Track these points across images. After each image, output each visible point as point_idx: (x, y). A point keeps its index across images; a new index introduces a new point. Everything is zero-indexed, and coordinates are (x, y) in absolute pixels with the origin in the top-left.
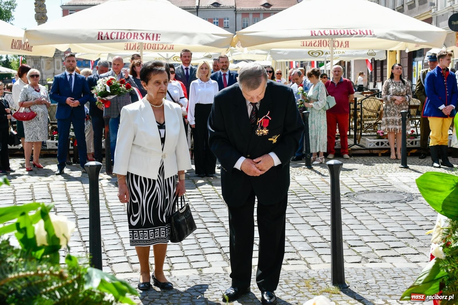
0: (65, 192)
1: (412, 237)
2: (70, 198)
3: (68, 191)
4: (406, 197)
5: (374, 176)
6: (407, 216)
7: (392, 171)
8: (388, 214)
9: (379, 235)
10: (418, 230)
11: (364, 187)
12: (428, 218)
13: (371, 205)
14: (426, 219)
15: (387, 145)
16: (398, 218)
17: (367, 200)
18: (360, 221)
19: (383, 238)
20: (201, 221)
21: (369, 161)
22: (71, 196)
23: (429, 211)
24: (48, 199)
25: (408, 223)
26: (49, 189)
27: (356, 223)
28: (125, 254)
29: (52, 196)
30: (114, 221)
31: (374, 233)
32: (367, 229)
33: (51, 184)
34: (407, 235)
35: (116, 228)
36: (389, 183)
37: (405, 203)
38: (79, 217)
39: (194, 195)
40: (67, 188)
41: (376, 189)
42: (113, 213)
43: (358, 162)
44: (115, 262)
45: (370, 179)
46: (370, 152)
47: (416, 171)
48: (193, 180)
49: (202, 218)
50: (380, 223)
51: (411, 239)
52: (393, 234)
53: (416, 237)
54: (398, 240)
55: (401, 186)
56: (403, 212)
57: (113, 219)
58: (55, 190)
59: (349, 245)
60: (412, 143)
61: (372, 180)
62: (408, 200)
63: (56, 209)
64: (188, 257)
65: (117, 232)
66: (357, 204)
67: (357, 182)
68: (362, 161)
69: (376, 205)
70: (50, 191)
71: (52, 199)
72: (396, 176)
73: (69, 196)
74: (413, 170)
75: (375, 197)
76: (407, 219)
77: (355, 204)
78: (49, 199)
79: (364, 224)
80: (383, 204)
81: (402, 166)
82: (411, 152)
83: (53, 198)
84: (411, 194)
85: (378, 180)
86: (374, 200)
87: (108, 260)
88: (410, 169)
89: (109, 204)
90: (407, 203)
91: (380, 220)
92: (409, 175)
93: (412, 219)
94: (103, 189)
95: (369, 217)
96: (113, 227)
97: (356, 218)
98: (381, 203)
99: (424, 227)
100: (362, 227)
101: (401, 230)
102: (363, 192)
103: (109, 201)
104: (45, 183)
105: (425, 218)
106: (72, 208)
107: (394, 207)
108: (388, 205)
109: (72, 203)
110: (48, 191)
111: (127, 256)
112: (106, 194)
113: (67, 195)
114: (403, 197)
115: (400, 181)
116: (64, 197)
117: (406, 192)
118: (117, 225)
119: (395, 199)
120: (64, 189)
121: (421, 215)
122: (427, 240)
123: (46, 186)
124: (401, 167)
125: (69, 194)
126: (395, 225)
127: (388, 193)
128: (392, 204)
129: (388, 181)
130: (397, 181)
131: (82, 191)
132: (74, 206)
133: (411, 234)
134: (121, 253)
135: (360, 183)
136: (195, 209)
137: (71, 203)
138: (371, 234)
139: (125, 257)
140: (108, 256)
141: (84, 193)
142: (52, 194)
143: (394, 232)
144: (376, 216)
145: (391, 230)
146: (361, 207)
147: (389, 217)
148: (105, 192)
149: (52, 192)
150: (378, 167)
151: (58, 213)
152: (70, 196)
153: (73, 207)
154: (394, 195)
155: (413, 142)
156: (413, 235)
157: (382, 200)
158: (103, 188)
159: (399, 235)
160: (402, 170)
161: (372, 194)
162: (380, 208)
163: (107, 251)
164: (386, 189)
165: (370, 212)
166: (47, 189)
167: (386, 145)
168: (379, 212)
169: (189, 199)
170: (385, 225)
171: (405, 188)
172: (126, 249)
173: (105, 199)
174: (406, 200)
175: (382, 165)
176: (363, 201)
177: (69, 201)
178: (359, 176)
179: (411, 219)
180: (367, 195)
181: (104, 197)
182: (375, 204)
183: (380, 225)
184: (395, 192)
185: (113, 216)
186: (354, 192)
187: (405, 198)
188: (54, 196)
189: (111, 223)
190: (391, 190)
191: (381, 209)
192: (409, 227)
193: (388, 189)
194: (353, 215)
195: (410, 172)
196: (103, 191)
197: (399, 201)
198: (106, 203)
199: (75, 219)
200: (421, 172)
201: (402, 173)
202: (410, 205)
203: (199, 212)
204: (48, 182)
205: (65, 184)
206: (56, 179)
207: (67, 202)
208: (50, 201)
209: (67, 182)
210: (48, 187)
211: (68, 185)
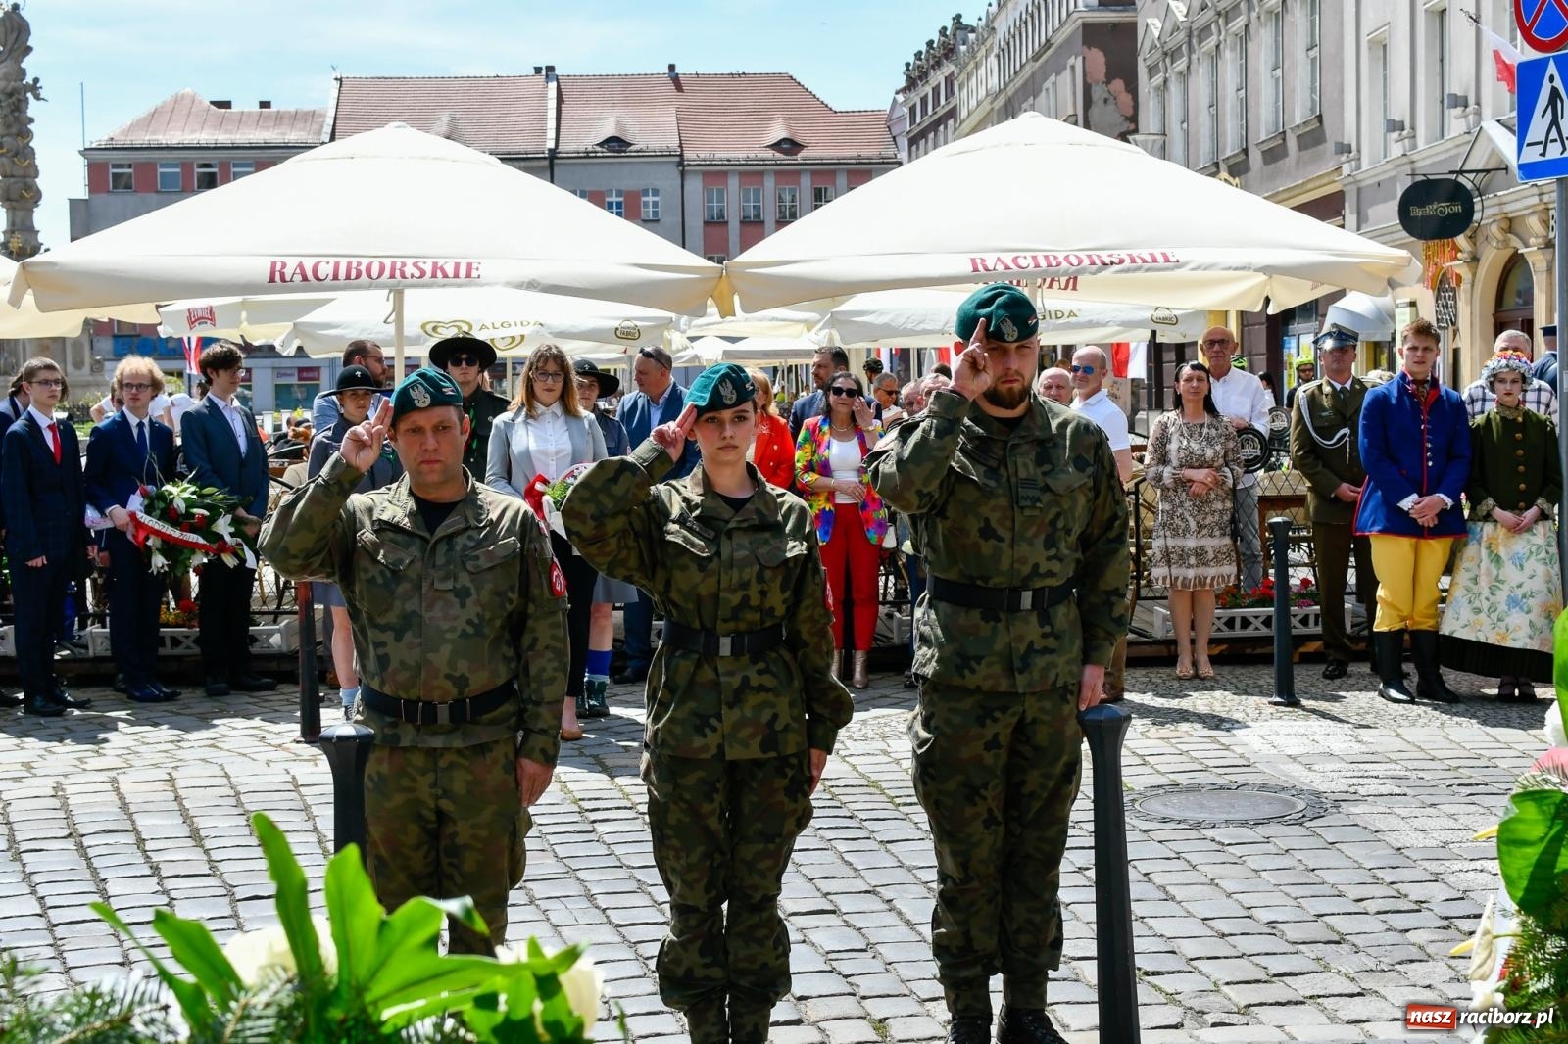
0: (175, 806)
1: (1336, 938)
2: (198, 829)
3: (185, 802)
4: (1301, 805)
5: (1192, 735)
6: (1313, 870)
7: (1248, 715)
8: (1251, 862)
9: (1231, 935)
10: (1350, 914)
11: (1163, 774)
12: (1379, 873)
13: (1193, 834)
14: (1375, 877)
15: (1224, 628)
16: (1285, 878)
17: (1178, 815)
18: (1163, 888)
19: (1245, 944)
20: (647, 897)
21: (1168, 683)
22: (200, 822)
23: (1380, 852)
24: (122, 831)
25: (1319, 894)
26: (120, 799)
27: (1152, 896)
29: (133, 822)
31: (1212, 929)
32: (1189, 914)
33: (121, 778)
34: (1316, 931)
36: (1242, 756)
37: (1301, 824)
38: (240, 893)
39: (607, 809)
40: (181, 792)
41: (1203, 779)
43: (1133, 685)
45: (1179, 746)
46: (1170, 652)
47: (1324, 715)
48: (595, 757)
49: (650, 889)
50: (1229, 896)
51: (1333, 946)
52: (1274, 931)
53: (1348, 938)
54: (1293, 949)
55: (1282, 767)
56: (1298, 855)
58: (140, 801)
59: (1138, 968)
60: (1305, 621)
61: (1184, 748)
62: (1310, 814)
63: (157, 868)
66: (1145, 831)
67: (1138, 755)
68: (1146, 683)
69: (1210, 833)
70: (126, 804)
71: (136, 831)
72: (1262, 733)
73: (193, 822)
74: (1314, 711)
75: (1202, 806)
76: (1312, 877)
77: (1140, 830)
78: (127, 831)
79: (1178, 898)
80: (1231, 829)
81: (1278, 700)
82: (1302, 650)
83: (140, 829)
84: (1318, 794)
85: (1208, 747)
86: (1201, 816)
88: (1304, 708)
90: (1308, 824)
91: (1229, 885)
92: (1303, 731)
93: (1330, 877)
94: (302, 796)
95: (1192, 876)
97: (1150, 880)
98: (1223, 825)
99: (1371, 906)
100: (1170, 907)
101: (1298, 915)
102: (1161, 791)
104: (103, 776)
105: (1369, 873)
106: (210, 861)
107: (1267, 840)
108: (1247, 834)
109: (208, 844)
110: (118, 803)
113: (187, 817)
114: (1293, 805)
115: (1275, 752)
116: (174, 826)
117: (1299, 786)
119: (1268, 811)
120: (172, 796)
121: (1357, 865)
122: (1383, 949)
123: (107, 786)
124: (1276, 704)
125: (191, 813)
126: (1276, 898)
127: (1244, 791)
128: (1260, 829)
129: (1239, 750)
130: (1267, 750)
131: (233, 802)
132: (215, 855)
133: (1332, 929)
135: (1147, 758)
136: (619, 859)
137: (202, 846)
138: (1201, 930)
141: (241, 811)
142: (135, 816)
143: (1277, 922)
144: (1213, 871)
145: (1265, 915)
146: (1160, 842)
147: (1254, 874)
148: (309, 806)
149: (133, 809)
150: (1198, 702)
151: (165, 881)
152: (195, 819)
153: (213, 858)
154: (1262, 797)
155: (1307, 617)
156: (1338, 933)
157: (1225, 816)
158: (301, 789)
159: (1293, 933)
160: (1277, 711)
161: (1191, 797)
162: (1223, 844)
164: (1233, 778)
165: (1194, 858)
166: (113, 797)
167: (1219, 629)
168: (1221, 857)
169: (596, 825)
170: (1248, 901)
171: (1297, 774)
173: (315, 829)
174: (1304, 816)
175: (1213, 697)
176: (1164, 820)
177: (196, 836)
178: (1142, 733)
179: (1326, 879)
180: (1175, 799)
181: (310, 823)
182: (1204, 832)
183: (1230, 901)
184: (1264, 787)
186: (1132, 790)
187: (1300, 808)
188: (142, 822)
190: (1251, 782)
191: (1226, 848)
192: (1323, 906)
193: (1240, 779)
194: (1139, 868)
195: (1307, 719)
196: (304, 801)
197: (1280, 819)
198: (320, 842)
199: (227, 899)
200: (1341, 716)
201: (1279, 722)
202: (1318, 830)
203: (634, 868)
204: (113, 774)
205: (172, 779)
206: (137, 762)
207: (190, 843)
208: (131, 838)
209: (175, 774)
210: (117, 790)
211: (180, 783)
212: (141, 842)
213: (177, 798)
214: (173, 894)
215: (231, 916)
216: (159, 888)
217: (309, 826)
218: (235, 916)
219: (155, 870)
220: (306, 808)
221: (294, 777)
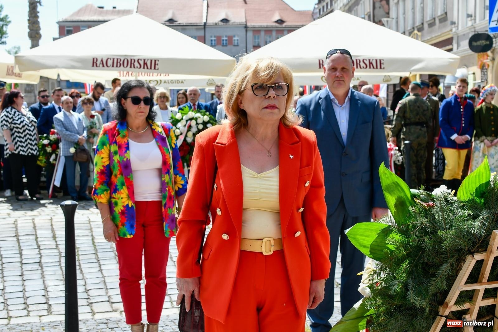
0: (50, 227)
3: (54, 227)
26: (34, 225)
28: (107, 293)
29: (36, 232)
30: (99, 259)
33: (36, 219)
35: (100, 266)
40: (53, 223)
42: (99, 251)
44: (96, 301)
57: (98, 256)
58: (40, 225)
59: (338, 283)
64: (171, 296)
65: (101, 270)
70: (35, 227)
71: (36, 235)
73: (54, 233)
78: (33, 235)
83: (38, 234)
87: (89, 300)
89: (96, 241)
94: (91, 225)
96: (97, 265)
103: (96, 237)
104: (31, 218)
106: (56, 244)
111: (109, 295)
112: (93, 230)
113: (53, 230)
116: (49, 234)
118: (102, 262)
120: (50, 224)
123: (31, 221)
125: (55, 230)
134: (103, 292)
137: (55, 240)
139: (107, 297)
140: (89, 295)
142: (37, 230)
149: (37, 228)
151: (41, 250)
152: (56, 232)
163: (88, 290)
166: (32, 225)
172: (108, 288)
173: (92, 235)
177: (54, 237)
185: (98, 254)
188: (39, 232)
189: (96, 261)
196: (91, 227)
198: (93, 239)
199: (59, 256)
204: (33, 217)
205: (51, 219)
206: (43, 213)
207: (52, 239)
208: (34, 237)
209: (53, 218)
210: (33, 222)
211: (54, 220)
212: (37, 238)
213: (52, 225)
214: (42, 255)
215: (58, 262)
216: (38, 253)
217: (90, 234)
218: (60, 261)
219: (39, 247)
220: (91, 229)
221: (90, 219)
